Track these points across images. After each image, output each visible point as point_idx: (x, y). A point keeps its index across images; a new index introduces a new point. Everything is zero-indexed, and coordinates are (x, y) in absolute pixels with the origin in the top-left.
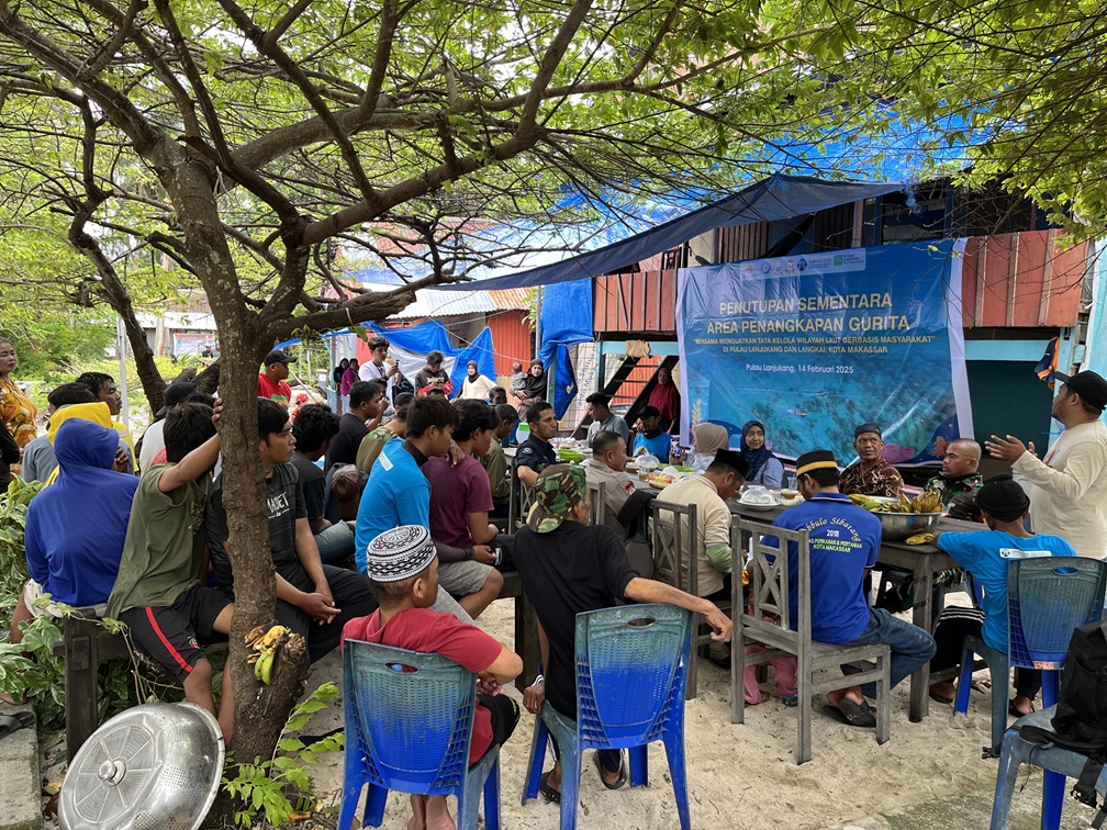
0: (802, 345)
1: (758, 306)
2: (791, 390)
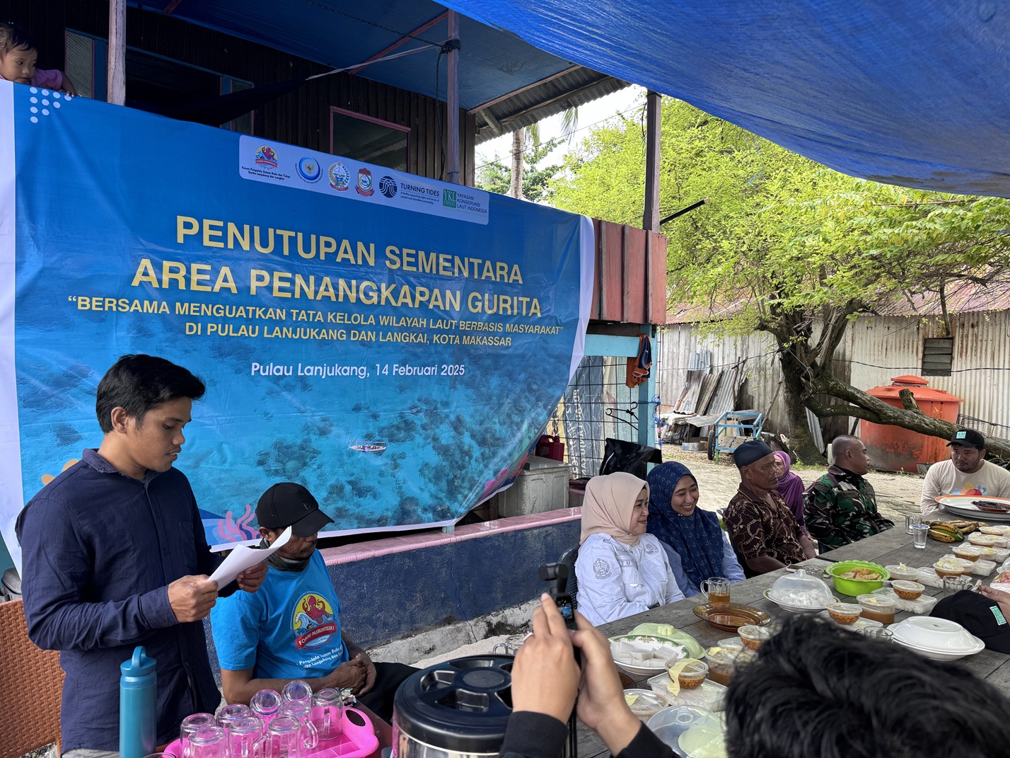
0: (388, 329)
1: (293, 241)
2: (357, 409)
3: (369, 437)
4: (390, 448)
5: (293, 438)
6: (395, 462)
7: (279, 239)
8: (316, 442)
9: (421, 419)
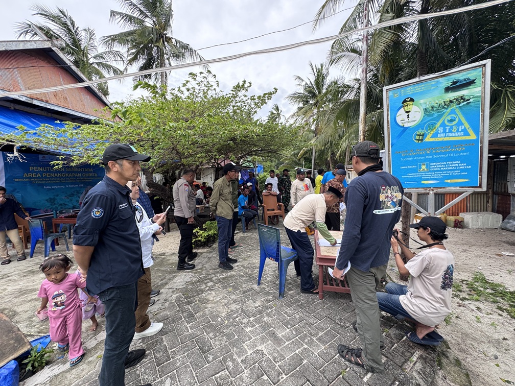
0: (67, 180)
1: (49, 169)
2: (63, 192)
3: (66, 196)
4: (70, 198)
5: (52, 197)
6: (71, 200)
7: (47, 169)
8: (56, 197)
9: (75, 193)
